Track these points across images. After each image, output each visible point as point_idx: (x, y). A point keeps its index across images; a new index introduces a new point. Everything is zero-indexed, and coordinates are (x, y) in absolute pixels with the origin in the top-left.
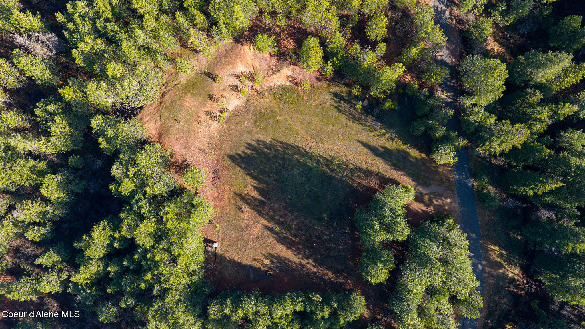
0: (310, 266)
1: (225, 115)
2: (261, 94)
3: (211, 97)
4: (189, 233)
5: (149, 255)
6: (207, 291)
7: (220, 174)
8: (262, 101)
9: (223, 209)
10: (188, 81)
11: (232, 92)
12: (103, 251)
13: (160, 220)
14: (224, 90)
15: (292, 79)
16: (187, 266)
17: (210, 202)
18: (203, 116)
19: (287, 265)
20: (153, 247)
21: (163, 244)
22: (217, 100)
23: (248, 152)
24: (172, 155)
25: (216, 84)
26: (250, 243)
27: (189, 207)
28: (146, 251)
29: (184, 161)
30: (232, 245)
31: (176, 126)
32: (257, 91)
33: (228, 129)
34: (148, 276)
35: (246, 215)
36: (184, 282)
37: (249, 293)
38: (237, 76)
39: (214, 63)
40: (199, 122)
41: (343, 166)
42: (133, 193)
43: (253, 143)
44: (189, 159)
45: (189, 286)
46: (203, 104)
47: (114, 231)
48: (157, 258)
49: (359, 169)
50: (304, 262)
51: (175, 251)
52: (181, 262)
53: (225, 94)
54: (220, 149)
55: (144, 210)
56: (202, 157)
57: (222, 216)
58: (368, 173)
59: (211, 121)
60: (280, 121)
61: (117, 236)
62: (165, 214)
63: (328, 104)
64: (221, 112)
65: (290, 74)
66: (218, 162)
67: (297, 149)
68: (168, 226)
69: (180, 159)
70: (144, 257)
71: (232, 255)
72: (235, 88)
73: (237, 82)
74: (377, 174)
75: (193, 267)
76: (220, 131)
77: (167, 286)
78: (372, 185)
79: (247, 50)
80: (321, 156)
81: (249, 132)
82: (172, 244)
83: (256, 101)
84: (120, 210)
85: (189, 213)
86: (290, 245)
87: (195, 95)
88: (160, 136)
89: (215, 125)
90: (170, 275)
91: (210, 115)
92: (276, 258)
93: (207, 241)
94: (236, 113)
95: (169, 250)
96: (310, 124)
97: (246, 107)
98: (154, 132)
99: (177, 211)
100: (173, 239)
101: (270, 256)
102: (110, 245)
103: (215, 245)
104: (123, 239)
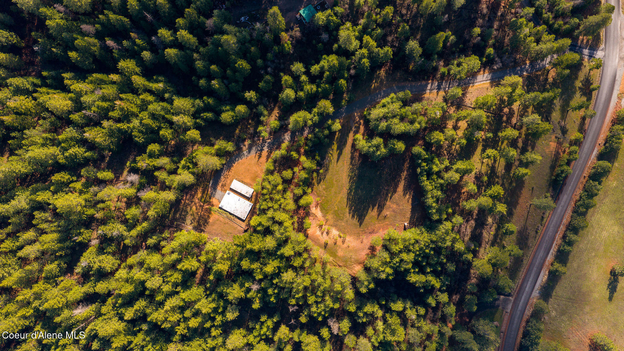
0: (404, 174)
1: (342, 235)
2: (327, 220)
3: (335, 244)
4: (403, 237)
5: (418, 253)
6: (428, 223)
7: (371, 231)
8: (330, 219)
9: (387, 224)
10: (331, 256)
11: (330, 234)
12: (421, 275)
13: (400, 252)
14: (330, 238)
15: (316, 207)
16: (418, 234)
17: (386, 232)
18: (345, 245)
19: (407, 186)
20: (413, 252)
21: (411, 248)
22: (336, 240)
23: (356, 217)
24: (368, 254)
25: (329, 243)
26: (401, 207)
27: (391, 241)
28: (416, 255)
29: (369, 249)
30: (404, 216)
31: (354, 257)
32: (326, 222)
33: (348, 232)
34: (427, 251)
35: (388, 213)
36: (426, 235)
37: (424, 203)
38: (322, 233)
39: (320, 246)
40: (348, 247)
41: (352, 170)
42: (391, 267)
43: (351, 216)
44: (367, 247)
45: (428, 231)
46: (340, 247)
47: (411, 273)
48: (418, 249)
49: (351, 163)
50: (403, 178)
51: (413, 241)
52: (417, 237)
53: (332, 237)
54: (359, 233)
55: (398, 260)
56: (365, 241)
57: (391, 224)
58: (352, 158)
59: (346, 241)
60: (338, 207)
61: (412, 271)
62: (397, 250)
63: (324, 186)
64: (341, 237)
65: (314, 208)
66: (365, 233)
67: (349, 194)
68: (402, 247)
69: (368, 251)
70: (419, 255)
71: (408, 215)
72: (328, 233)
73: (325, 233)
74: (351, 153)
75: (419, 232)
76: (350, 235)
77: (429, 241)
78: (358, 154)
79: (310, 232)
80: (350, 181)
81: (347, 221)
82: (410, 244)
83: (331, 221)
84: (401, 272)
85: (394, 240)
86: (396, 186)
87: (337, 251)
88: (360, 263)
89: (348, 239)
90: (424, 241)
91: (343, 242)
92: (404, 192)
93: (405, 229)
94: (339, 230)
95: (413, 245)
96: (335, 193)
97: (335, 226)
98: (359, 266)
99: (394, 245)
100: (407, 243)
101: (405, 195)
102: (418, 273)
103: (406, 224)
104: (413, 267)
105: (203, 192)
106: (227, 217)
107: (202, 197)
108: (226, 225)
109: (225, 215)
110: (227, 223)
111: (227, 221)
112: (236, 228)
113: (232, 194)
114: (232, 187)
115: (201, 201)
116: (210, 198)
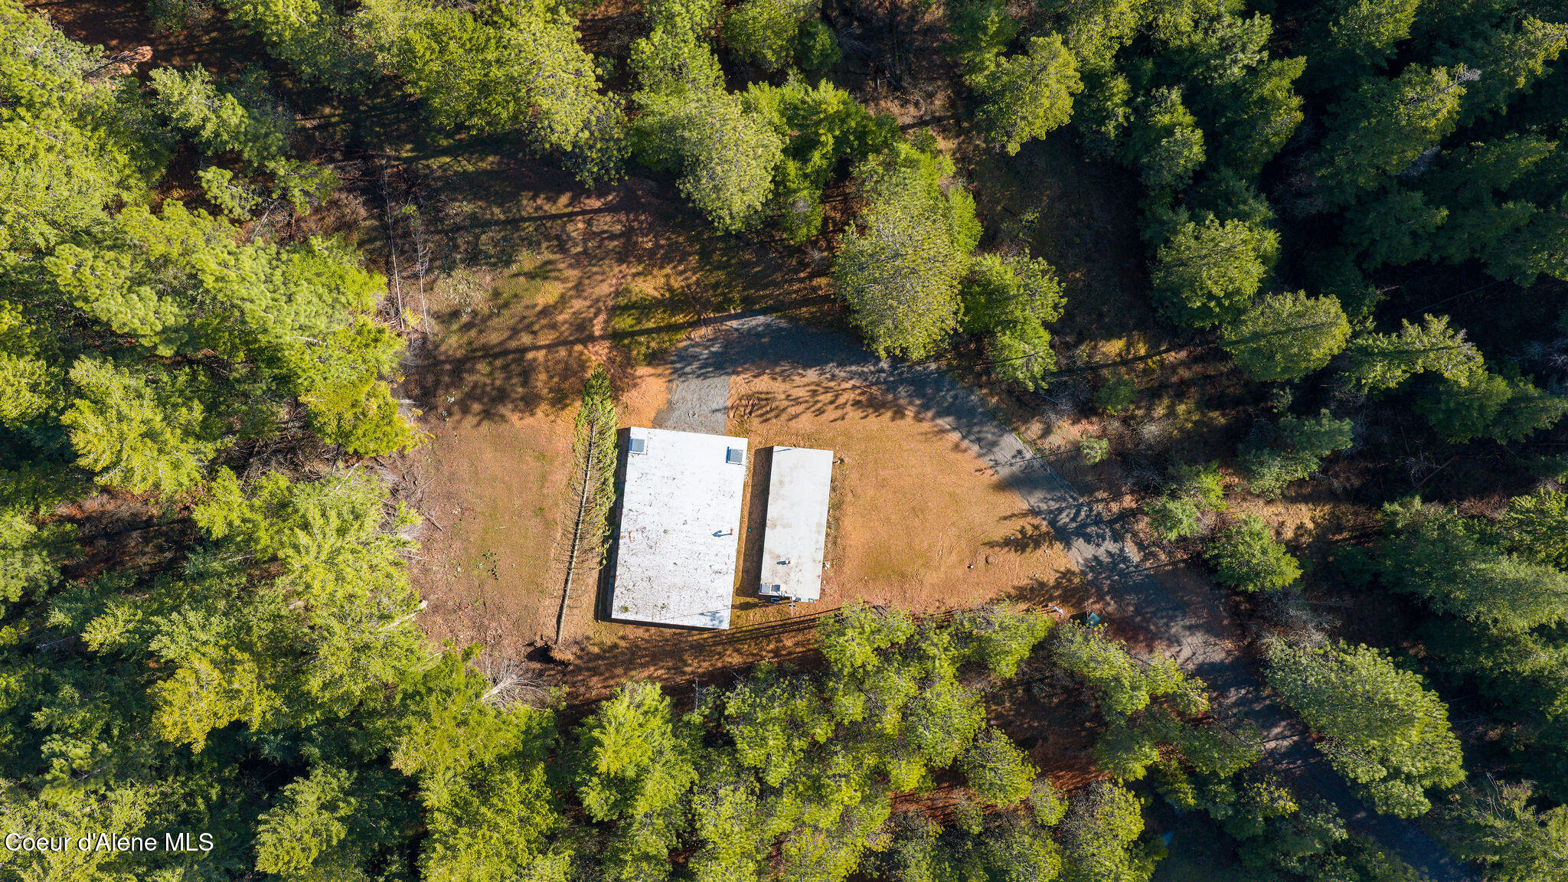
105: (674, 302)
106: (584, 508)
107: (644, 308)
108: (534, 525)
109: (590, 487)
110: (549, 525)
111: (563, 514)
112: (537, 588)
113: (739, 475)
114: (782, 458)
115: (615, 311)
116: (654, 358)
